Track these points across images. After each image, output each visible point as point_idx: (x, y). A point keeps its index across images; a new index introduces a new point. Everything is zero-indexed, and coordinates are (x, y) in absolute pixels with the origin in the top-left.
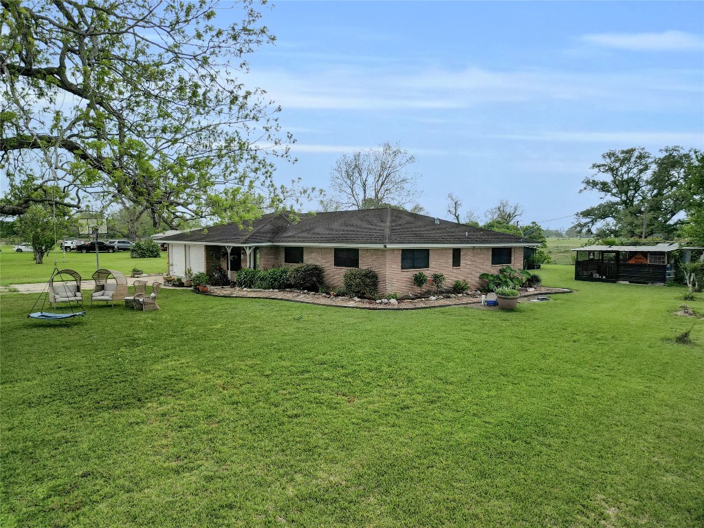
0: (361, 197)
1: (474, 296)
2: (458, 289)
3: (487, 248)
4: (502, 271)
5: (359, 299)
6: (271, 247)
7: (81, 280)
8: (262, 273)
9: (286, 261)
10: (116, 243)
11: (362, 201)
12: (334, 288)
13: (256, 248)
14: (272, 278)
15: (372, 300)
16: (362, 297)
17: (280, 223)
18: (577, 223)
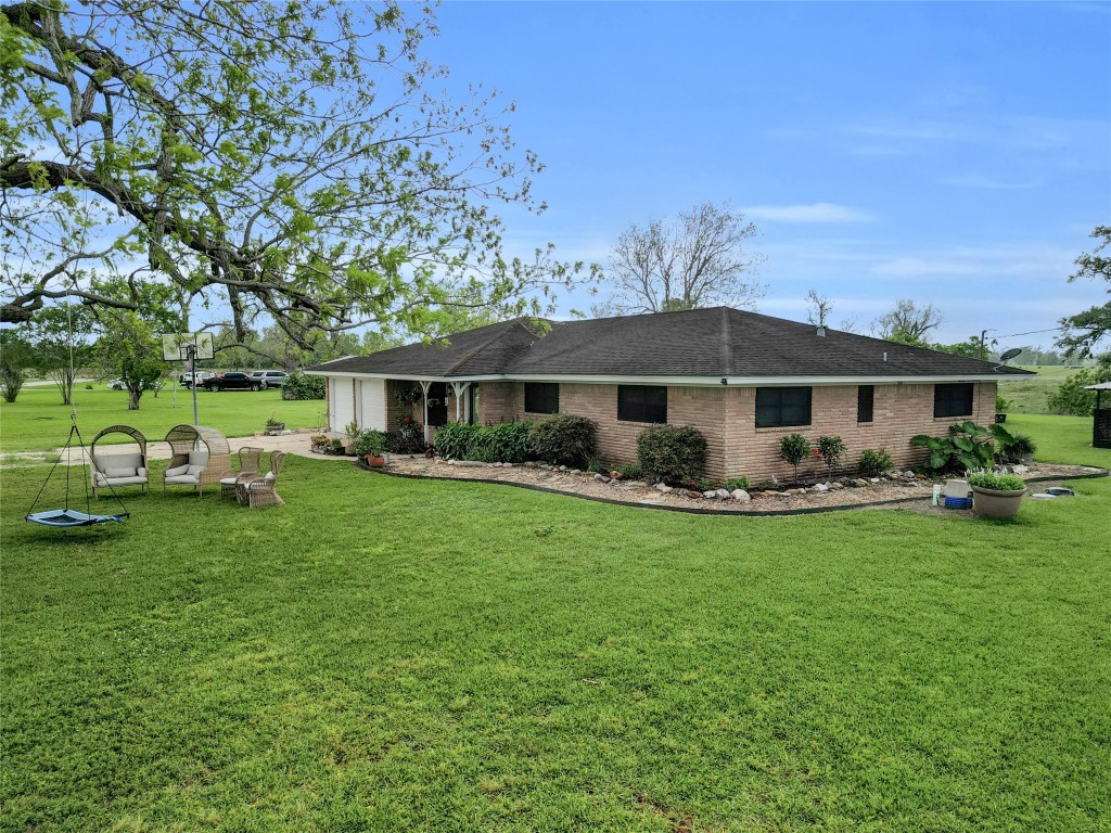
0: (661, 297)
1: (905, 483)
2: (869, 468)
3: (926, 386)
4: (953, 430)
5: (669, 489)
6: (500, 383)
7: (146, 442)
8: (483, 431)
9: (528, 409)
10: (264, 376)
11: (663, 303)
12: (617, 461)
13: (474, 385)
14: (501, 440)
15: (696, 490)
16: (674, 482)
17: (518, 338)
18: (1064, 338)
